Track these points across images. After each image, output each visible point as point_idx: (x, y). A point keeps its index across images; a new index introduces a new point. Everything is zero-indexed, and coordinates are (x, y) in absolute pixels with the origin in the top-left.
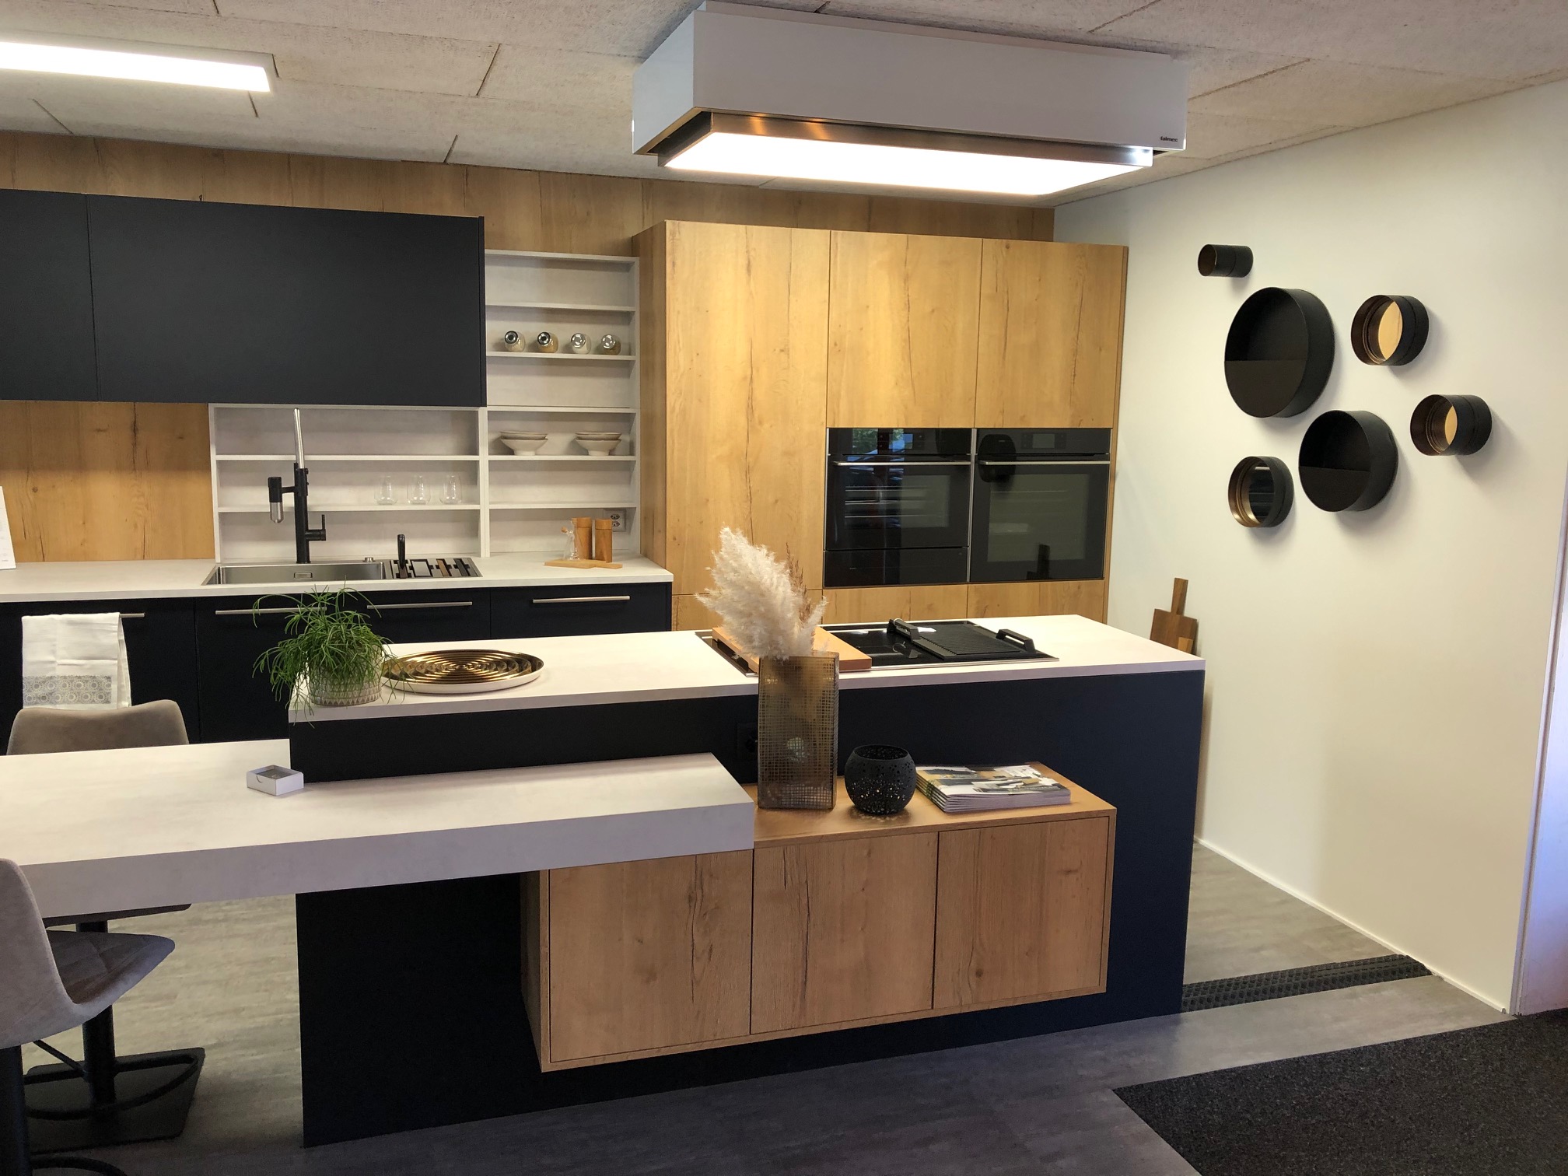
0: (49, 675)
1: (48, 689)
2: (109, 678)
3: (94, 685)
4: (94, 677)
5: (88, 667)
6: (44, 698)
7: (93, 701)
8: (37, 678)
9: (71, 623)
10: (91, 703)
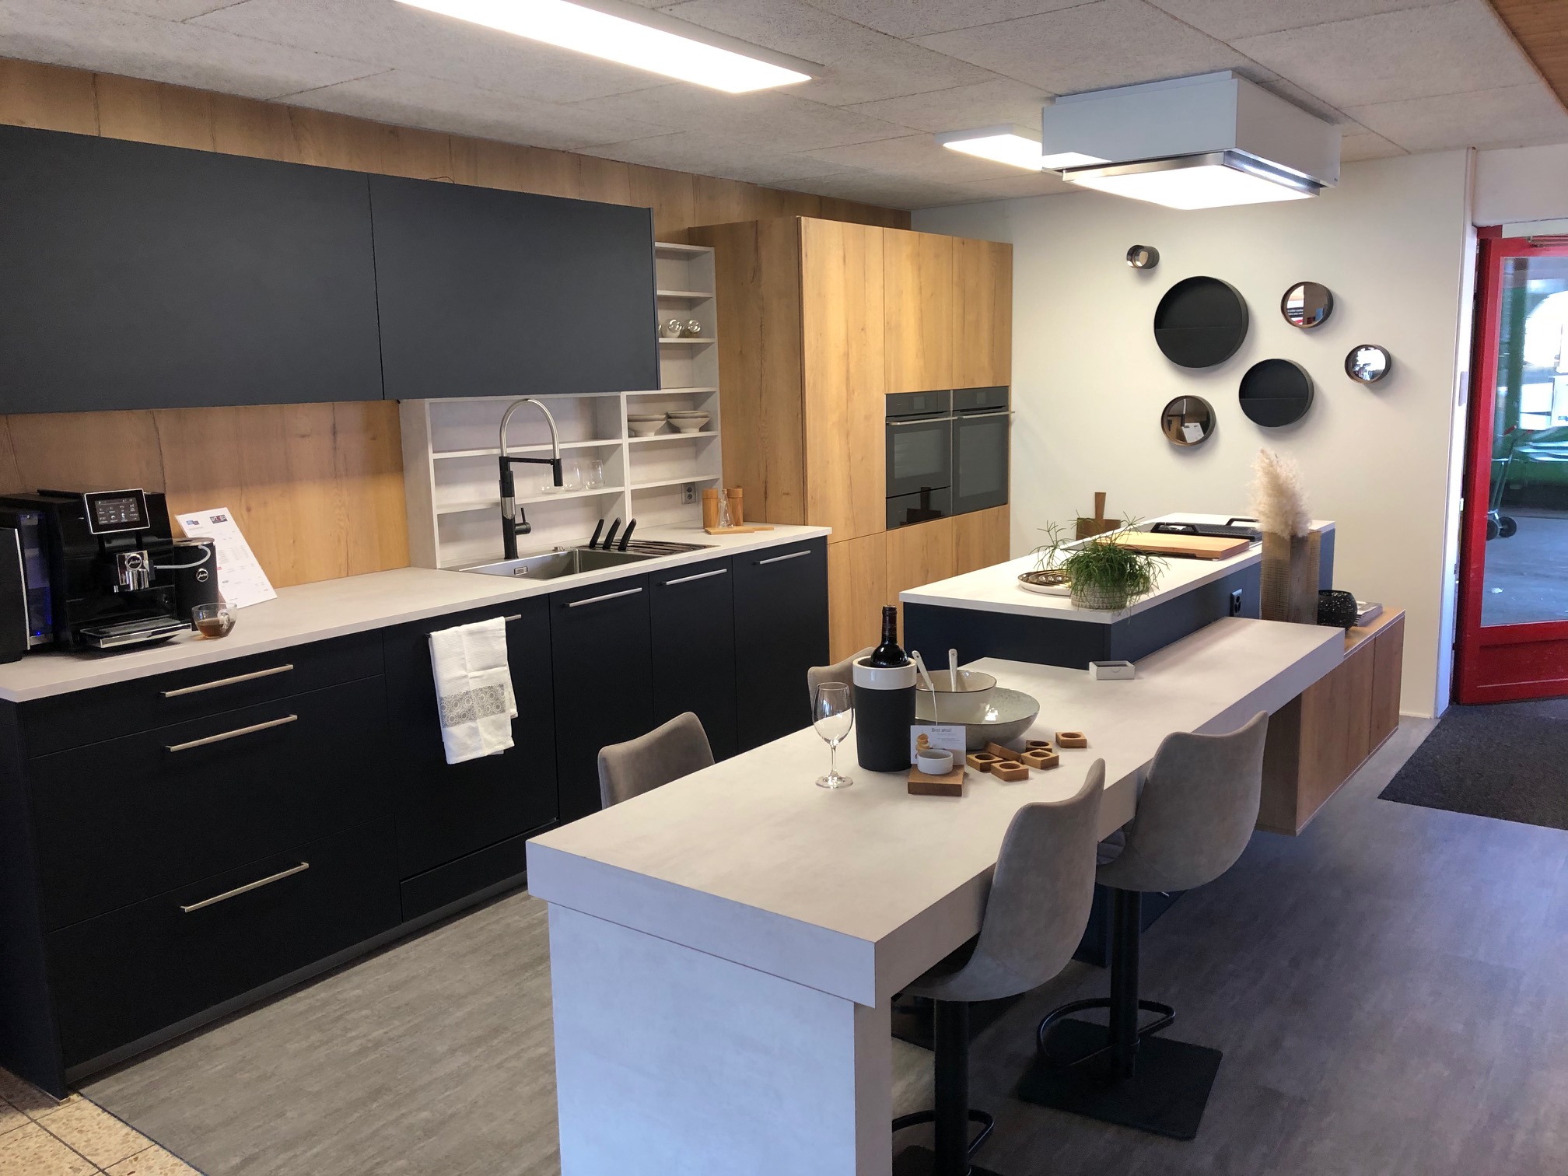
0: (464, 691)
1: (466, 706)
2: (501, 686)
3: (492, 695)
4: (492, 687)
5: (485, 678)
6: (464, 716)
7: (493, 713)
8: (455, 696)
9: (471, 633)
10: (492, 715)
